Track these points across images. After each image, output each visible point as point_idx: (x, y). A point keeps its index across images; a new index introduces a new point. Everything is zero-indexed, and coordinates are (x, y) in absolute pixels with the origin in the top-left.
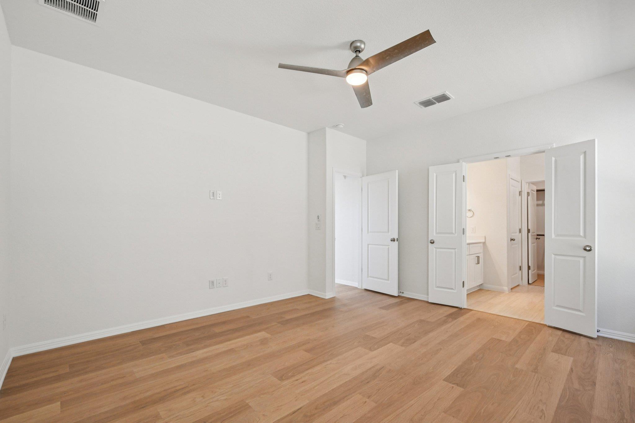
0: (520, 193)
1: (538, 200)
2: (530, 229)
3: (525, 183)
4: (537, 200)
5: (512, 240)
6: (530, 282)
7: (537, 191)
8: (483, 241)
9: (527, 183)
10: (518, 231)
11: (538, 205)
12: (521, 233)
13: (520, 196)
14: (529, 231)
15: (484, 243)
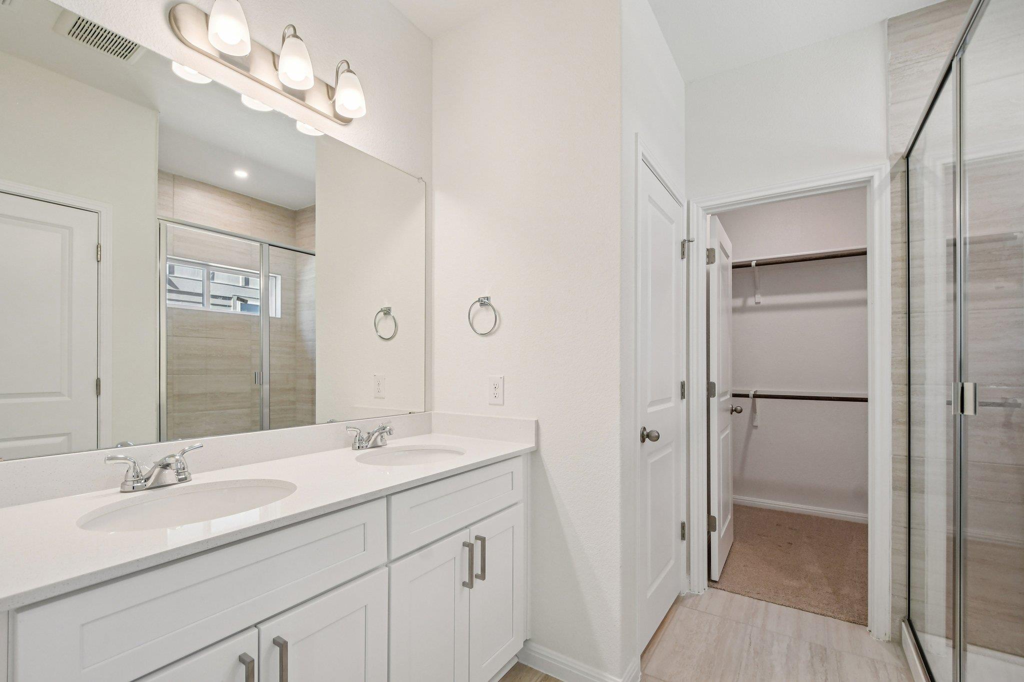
0: (685, 247)
1: (735, 296)
2: (714, 384)
3: (700, 210)
4: (733, 298)
5: (645, 436)
6: (715, 576)
7: (734, 267)
8: (530, 444)
9: (706, 210)
10: (676, 391)
11: (735, 310)
12: (685, 400)
13: (685, 260)
14: (711, 389)
15: (534, 454)
